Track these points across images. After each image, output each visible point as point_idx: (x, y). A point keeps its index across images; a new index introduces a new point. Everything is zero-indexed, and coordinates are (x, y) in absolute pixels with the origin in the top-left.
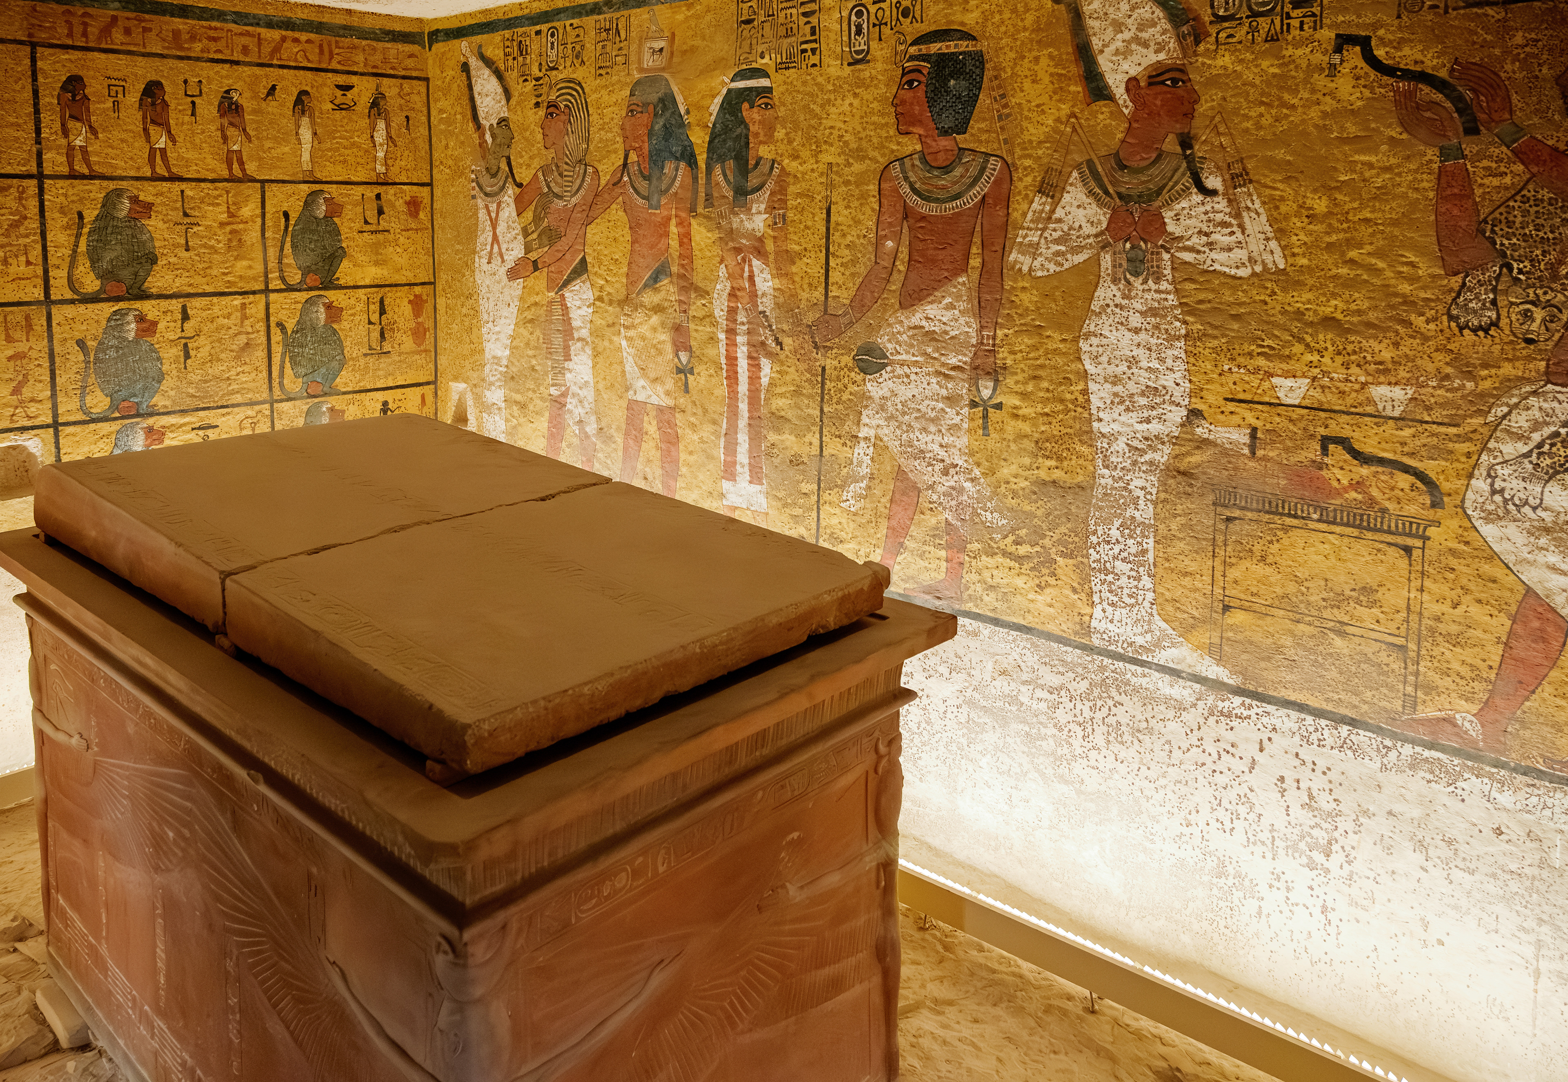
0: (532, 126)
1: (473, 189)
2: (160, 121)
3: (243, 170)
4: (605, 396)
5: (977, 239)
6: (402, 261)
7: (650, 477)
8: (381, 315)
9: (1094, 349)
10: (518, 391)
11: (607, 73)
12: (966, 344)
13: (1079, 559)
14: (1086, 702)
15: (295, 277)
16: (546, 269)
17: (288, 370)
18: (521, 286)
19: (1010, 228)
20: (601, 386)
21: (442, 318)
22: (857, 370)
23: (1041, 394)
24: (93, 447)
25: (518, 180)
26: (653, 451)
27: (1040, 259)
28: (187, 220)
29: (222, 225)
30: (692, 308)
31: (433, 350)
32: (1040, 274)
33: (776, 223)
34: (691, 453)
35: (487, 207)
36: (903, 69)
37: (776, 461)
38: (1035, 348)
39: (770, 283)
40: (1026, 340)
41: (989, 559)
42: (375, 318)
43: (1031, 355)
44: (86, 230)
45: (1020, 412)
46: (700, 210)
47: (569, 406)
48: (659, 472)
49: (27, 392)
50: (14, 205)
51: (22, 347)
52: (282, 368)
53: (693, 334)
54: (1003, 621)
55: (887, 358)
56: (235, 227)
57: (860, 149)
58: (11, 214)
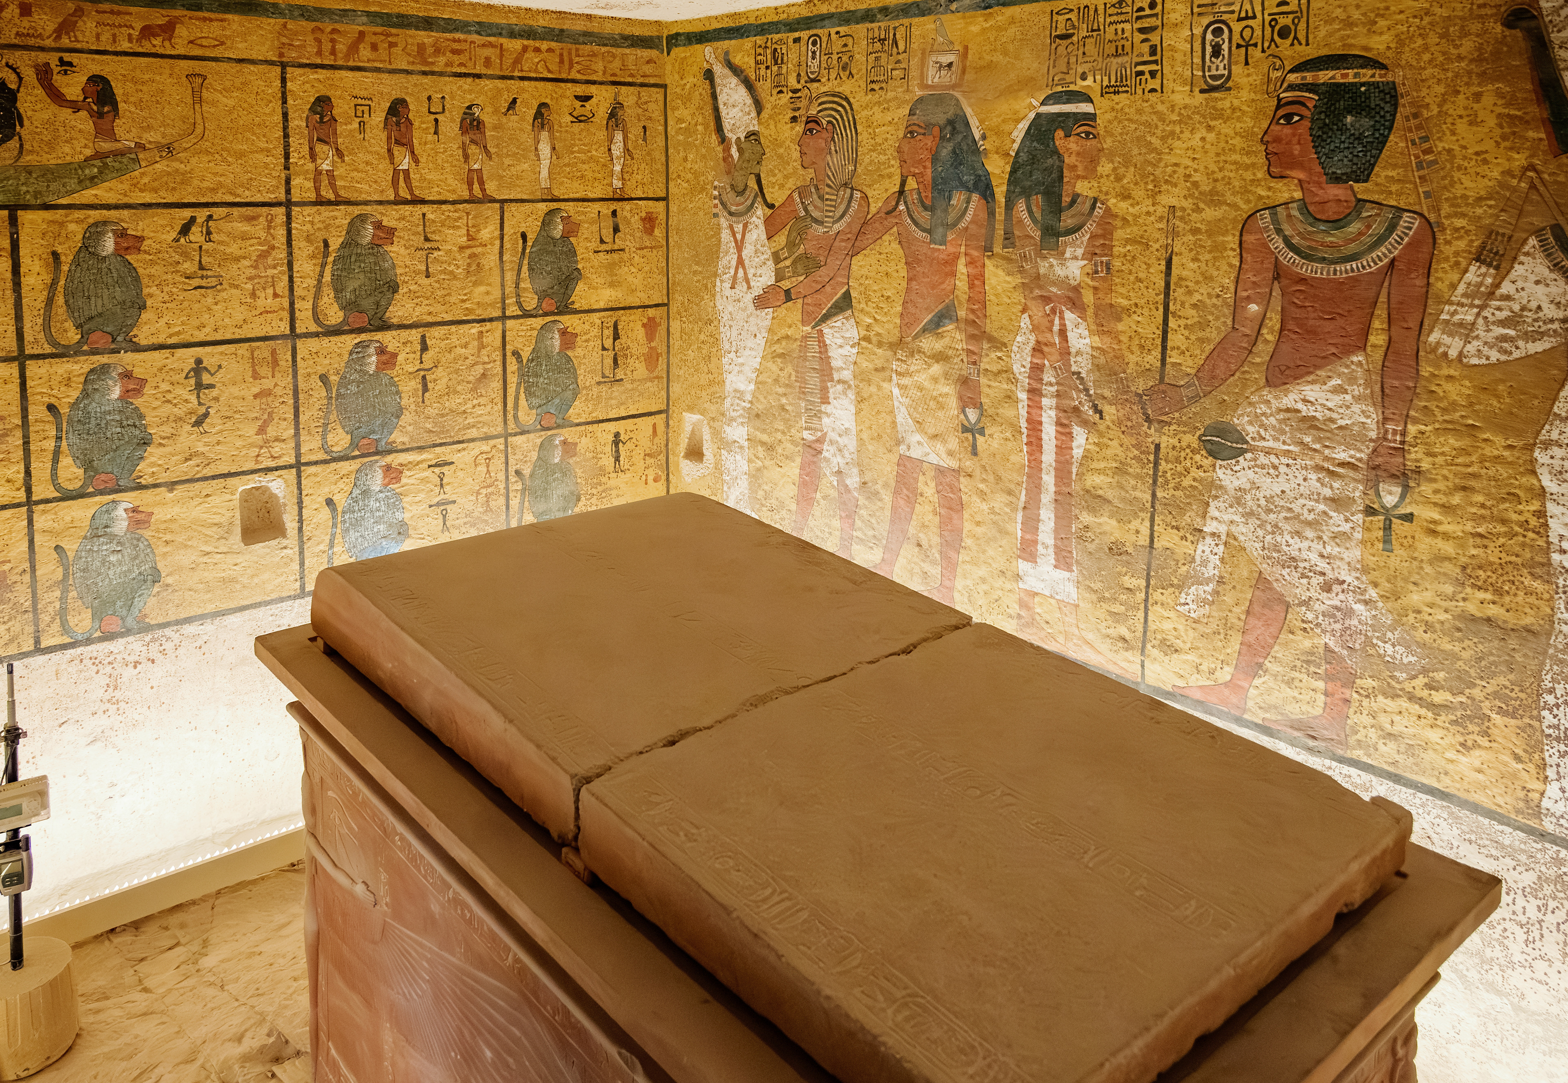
0: (788, 142)
1: (716, 206)
2: (404, 141)
3: (483, 190)
4: (870, 447)
5: (1381, 312)
6: (636, 281)
7: (924, 543)
8: (615, 339)
9: (1556, 463)
10: (764, 431)
11: (882, 88)
12: (1362, 438)
13: (1527, 721)
14: (1531, 899)
15: (531, 302)
16: (800, 301)
17: (523, 402)
18: (770, 317)
19: (1430, 302)
20: (865, 436)
21: (676, 343)
22: (1204, 452)
23: (1474, 510)
24: (333, 487)
25: (769, 200)
26: (930, 516)
27: (1475, 343)
28: (428, 245)
29: (462, 248)
30: (985, 360)
31: (665, 376)
32: (1475, 361)
33: (1096, 272)
34: (978, 524)
35: (731, 227)
36: (1279, 100)
37: (1091, 547)
38: (1464, 451)
39: (1088, 341)
40: (1452, 441)
41: (1388, 701)
42: (608, 343)
43: (1460, 460)
44: (331, 259)
45: (1440, 528)
46: (997, 249)
47: (825, 454)
48: (936, 540)
49: (271, 431)
50: (263, 235)
51: (267, 384)
52: (517, 398)
53: (985, 390)
54: (1408, 780)
55: (1247, 442)
56: (474, 250)
57: (1213, 192)
58: (260, 244)
